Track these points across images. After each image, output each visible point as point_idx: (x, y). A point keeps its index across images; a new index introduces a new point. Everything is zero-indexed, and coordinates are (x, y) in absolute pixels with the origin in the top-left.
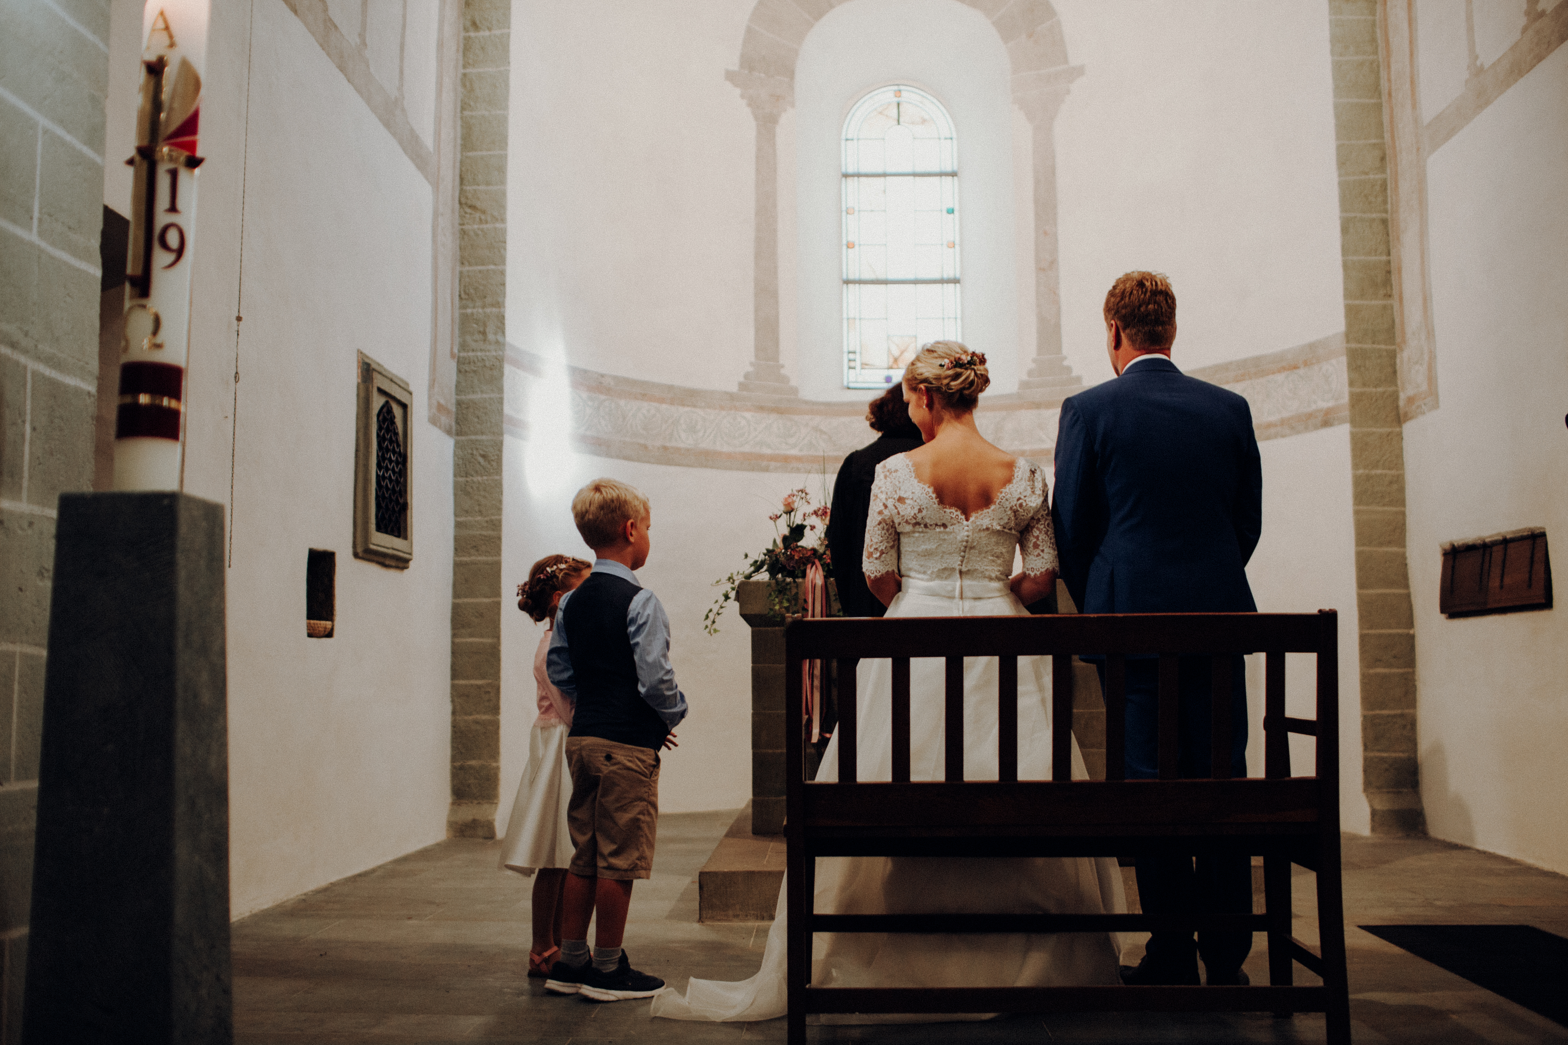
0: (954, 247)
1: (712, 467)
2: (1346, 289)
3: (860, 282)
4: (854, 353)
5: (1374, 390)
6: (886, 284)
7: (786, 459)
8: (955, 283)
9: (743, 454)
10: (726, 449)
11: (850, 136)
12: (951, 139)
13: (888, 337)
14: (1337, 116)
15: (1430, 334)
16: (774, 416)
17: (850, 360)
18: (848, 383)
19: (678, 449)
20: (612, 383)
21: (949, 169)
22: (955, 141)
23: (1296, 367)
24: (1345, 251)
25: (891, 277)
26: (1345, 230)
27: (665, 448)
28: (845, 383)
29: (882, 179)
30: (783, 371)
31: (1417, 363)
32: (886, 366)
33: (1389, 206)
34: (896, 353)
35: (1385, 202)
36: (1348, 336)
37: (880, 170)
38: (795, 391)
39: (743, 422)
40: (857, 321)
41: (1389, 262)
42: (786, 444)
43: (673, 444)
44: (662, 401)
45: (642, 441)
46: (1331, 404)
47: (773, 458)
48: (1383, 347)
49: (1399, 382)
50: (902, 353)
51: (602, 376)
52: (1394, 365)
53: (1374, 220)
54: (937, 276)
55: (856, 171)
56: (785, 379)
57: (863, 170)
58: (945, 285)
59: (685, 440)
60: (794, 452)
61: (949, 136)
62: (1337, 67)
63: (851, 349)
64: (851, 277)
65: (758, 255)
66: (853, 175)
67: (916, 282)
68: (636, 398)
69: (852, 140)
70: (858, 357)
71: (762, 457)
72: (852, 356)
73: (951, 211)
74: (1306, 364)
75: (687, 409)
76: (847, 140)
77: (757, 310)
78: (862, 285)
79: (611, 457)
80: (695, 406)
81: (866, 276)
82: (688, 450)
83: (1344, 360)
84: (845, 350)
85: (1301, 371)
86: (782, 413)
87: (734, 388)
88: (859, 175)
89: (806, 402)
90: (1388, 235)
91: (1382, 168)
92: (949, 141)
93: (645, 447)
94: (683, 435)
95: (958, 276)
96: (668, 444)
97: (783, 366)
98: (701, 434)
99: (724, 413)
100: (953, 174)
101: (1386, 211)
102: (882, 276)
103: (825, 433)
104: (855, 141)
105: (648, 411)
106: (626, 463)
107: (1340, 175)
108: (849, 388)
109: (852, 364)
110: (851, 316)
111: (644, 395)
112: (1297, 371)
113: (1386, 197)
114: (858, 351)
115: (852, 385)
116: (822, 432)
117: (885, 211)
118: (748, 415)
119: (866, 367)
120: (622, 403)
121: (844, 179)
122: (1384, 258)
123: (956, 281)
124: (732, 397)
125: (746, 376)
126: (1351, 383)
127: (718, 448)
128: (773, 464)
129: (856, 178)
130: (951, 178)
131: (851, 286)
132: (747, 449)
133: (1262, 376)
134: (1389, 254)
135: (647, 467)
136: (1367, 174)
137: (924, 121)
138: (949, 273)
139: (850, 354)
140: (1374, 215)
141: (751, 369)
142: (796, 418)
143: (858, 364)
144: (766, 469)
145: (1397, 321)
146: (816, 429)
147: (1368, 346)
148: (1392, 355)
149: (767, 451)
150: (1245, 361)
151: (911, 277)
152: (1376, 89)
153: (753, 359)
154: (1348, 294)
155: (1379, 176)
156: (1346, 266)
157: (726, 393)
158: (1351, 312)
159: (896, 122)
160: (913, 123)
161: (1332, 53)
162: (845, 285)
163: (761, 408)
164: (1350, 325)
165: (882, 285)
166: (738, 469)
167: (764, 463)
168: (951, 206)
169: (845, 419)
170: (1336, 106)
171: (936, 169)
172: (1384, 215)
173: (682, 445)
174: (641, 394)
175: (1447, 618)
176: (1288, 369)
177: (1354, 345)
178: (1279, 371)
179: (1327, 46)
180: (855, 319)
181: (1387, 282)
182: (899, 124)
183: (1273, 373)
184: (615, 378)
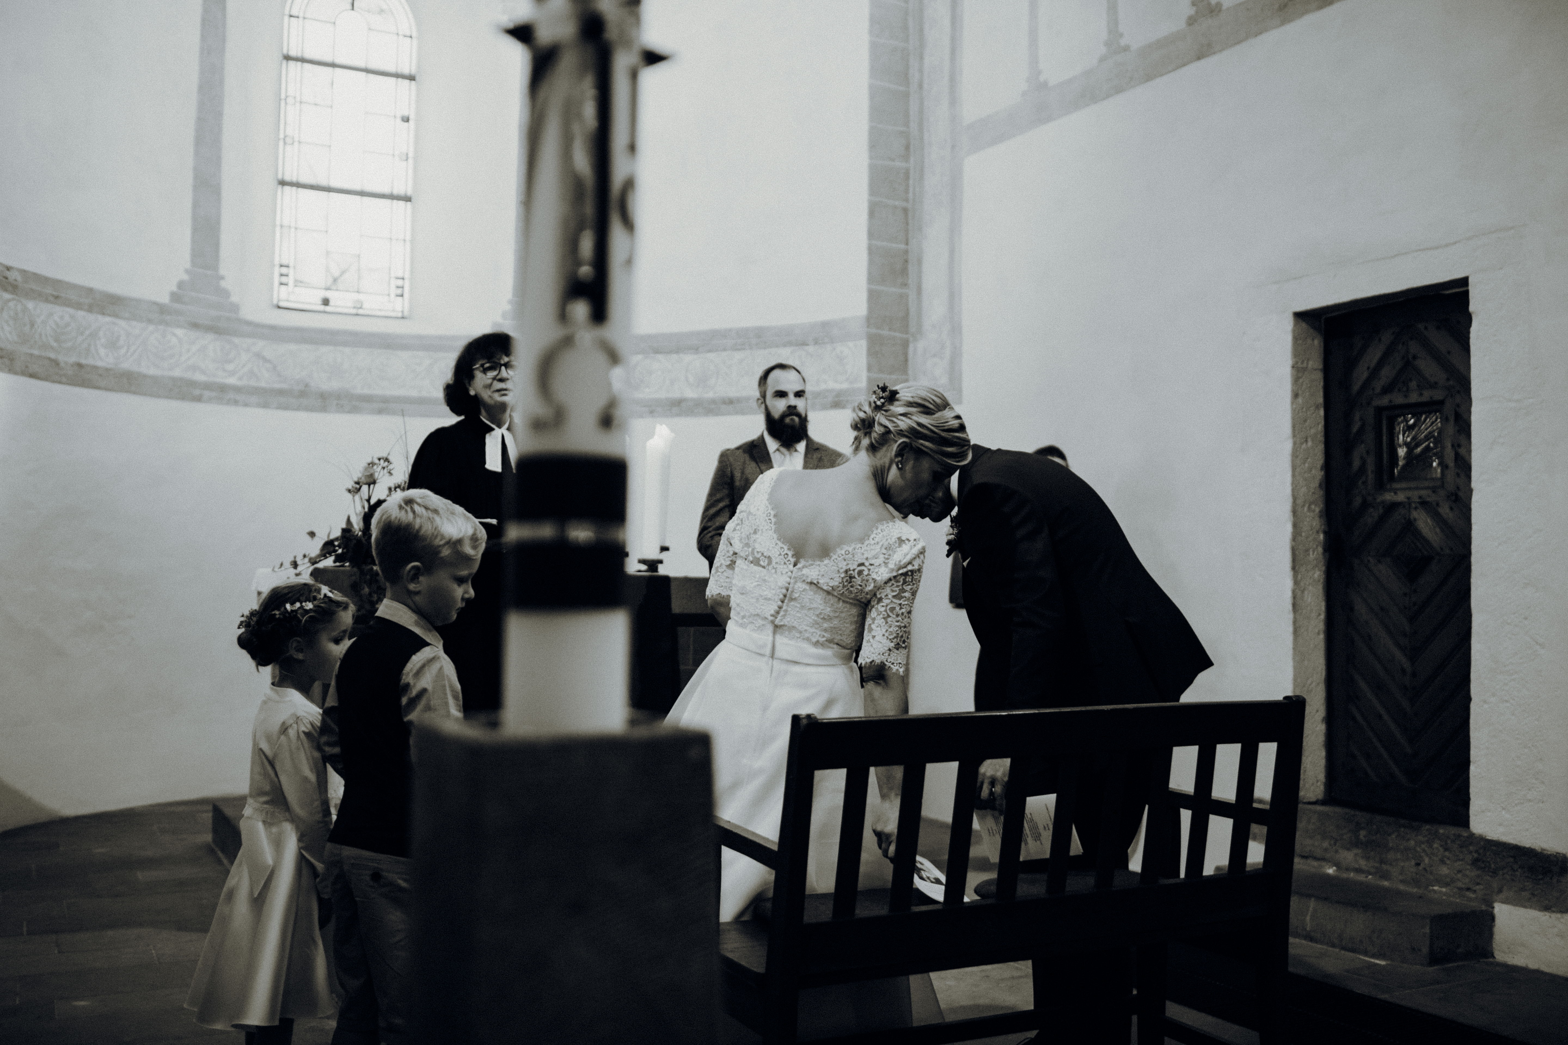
0: (407, 160)
1: (135, 393)
2: (870, 273)
3: (298, 185)
4: (288, 266)
5: (888, 377)
6: (329, 191)
7: (223, 389)
8: (407, 201)
9: (174, 379)
10: (152, 371)
11: (294, 13)
12: (411, 37)
13: (328, 253)
14: (872, 97)
15: (956, 330)
16: (210, 337)
17: (282, 275)
18: (279, 301)
19: (95, 368)
20: (19, 278)
21: (406, 71)
22: (415, 42)
23: (804, 344)
24: (871, 235)
25: (334, 184)
26: (872, 214)
27: (80, 366)
28: (275, 302)
29: (330, 69)
30: (223, 284)
31: (934, 356)
32: (324, 287)
33: (911, 195)
34: (336, 274)
35: (907, 191)
36: (870, 319)
37: (328, 59)
38: (235, 308)
39: (174, 340)
40: (293, 230)
41: (906, 252)
42: (225, 371)
43: (90, 361)
44: (78, 306)
45: (52, 355)
46: (845, 386)
47: (208, 386)
48: (897, 334)
49: (910, 372)
50: (343, 272)
51: (8, 269)
52: (906, 355)
53: (896, 207)
54: (386, 190)
55: (299, 55)
56: (226, 293)
57: (308, 55)
58: (395, 201)
59: (103, 358)
60: (232, 381)
61: (408, 34)
62: (874, 48)
63: (285, 262)
64: (287, 178)
65: (199, 141)
66: (296, 59)
67: (362, 194)
68: (47, 301)
69: (298, 17)
70: (291, 272)
71: (192, 384)
72: (284, 270)
73: (406, 120)
74: (816, 342)
75: (108, 319)
76: (291, 16)
77: (196, 205)
78: (300, 189)
79: (16, 373)
80: (116, 316)
81: (304, 180)
82: (107, 370)
83: (863, 344)
84: (277, 262)
85: (811, 349)
86: (220, 334)
87: (165, 299)
88: (303, 60)
89: (249, 323)
90: (907, 224)
91: (906, 157)
92: (409, 39)
93: (56, 363)
94: (102, 352)
95: (409, 193)
96: (83, 361)
97: (223, 278)
98: (123, 351)
99: (151, 328)
100: (412, 78)
101: (907, 200)
102: (323, 182)
103: (269, 361)
104: (301, 19)
105: (62, 317)
106: (33, 381)
107: (871, 158)
108: (279, 307)
109: (284, 279)
110: (286, 223)
111: (57, 297)
112: (806, 348)
113: (908, 186)
114: (291, 265)
115: (282, 304)
116: (265, 360)
117: (331, 107)
118: (180, 332)
119: (300, 284)
120: (30, 305)
121: (285, 62)
122: (903, 246)
123: (407, 199)
124: (162, 309)
125: (180, 285)
126: (870, 369)
127: (144, 370)
128: (207, 394)
129: (299, 63)
130: (408, 81)
131: (287, 189)
132: (177, 373)
133: (765, 348)
134: (907, 244)
135: (57, 388)
136: (893, 160)
137: (382, 11)
138: (399, 190)
139: (283, 268)
140: (897, 203)
141: (186, 277)
142: (236, 340)
143: (290, 280)
144: (198, 399)
145: (913, 310)
146: (258, 355)
147: (885, 332)
148: (905, 344)
149: (199, 377)
150: (747, 330)
151: (357, 187)
152: (905, 77)
153: (188, 265)
154: (871, 279)
155: (904, 165)
156: (871, 250)
157: (155, 303)
158: (873, 297)
159: (350, 7)
160: (369, 11)
161: (871, 32)
162: (280, 187)
163: (195, 326)
164: (871, 309)
165: (324, 192)
166: (167, 397)
167: (197, 392)
168: (406, 114)
169: (293, 347)
170: (871, 87)
171: (391, 69)
172: (904, 204)
173: (99, 364)
174: (53, 296)
175: (954, 607)
176: (797, 345)
177: (874, 331)
178: (785, 346)
179: (865, 25)
180: (290, 227)
181: (904, 271)
182: (353, 9)
183: (777, 346)
184: (23, 272)
